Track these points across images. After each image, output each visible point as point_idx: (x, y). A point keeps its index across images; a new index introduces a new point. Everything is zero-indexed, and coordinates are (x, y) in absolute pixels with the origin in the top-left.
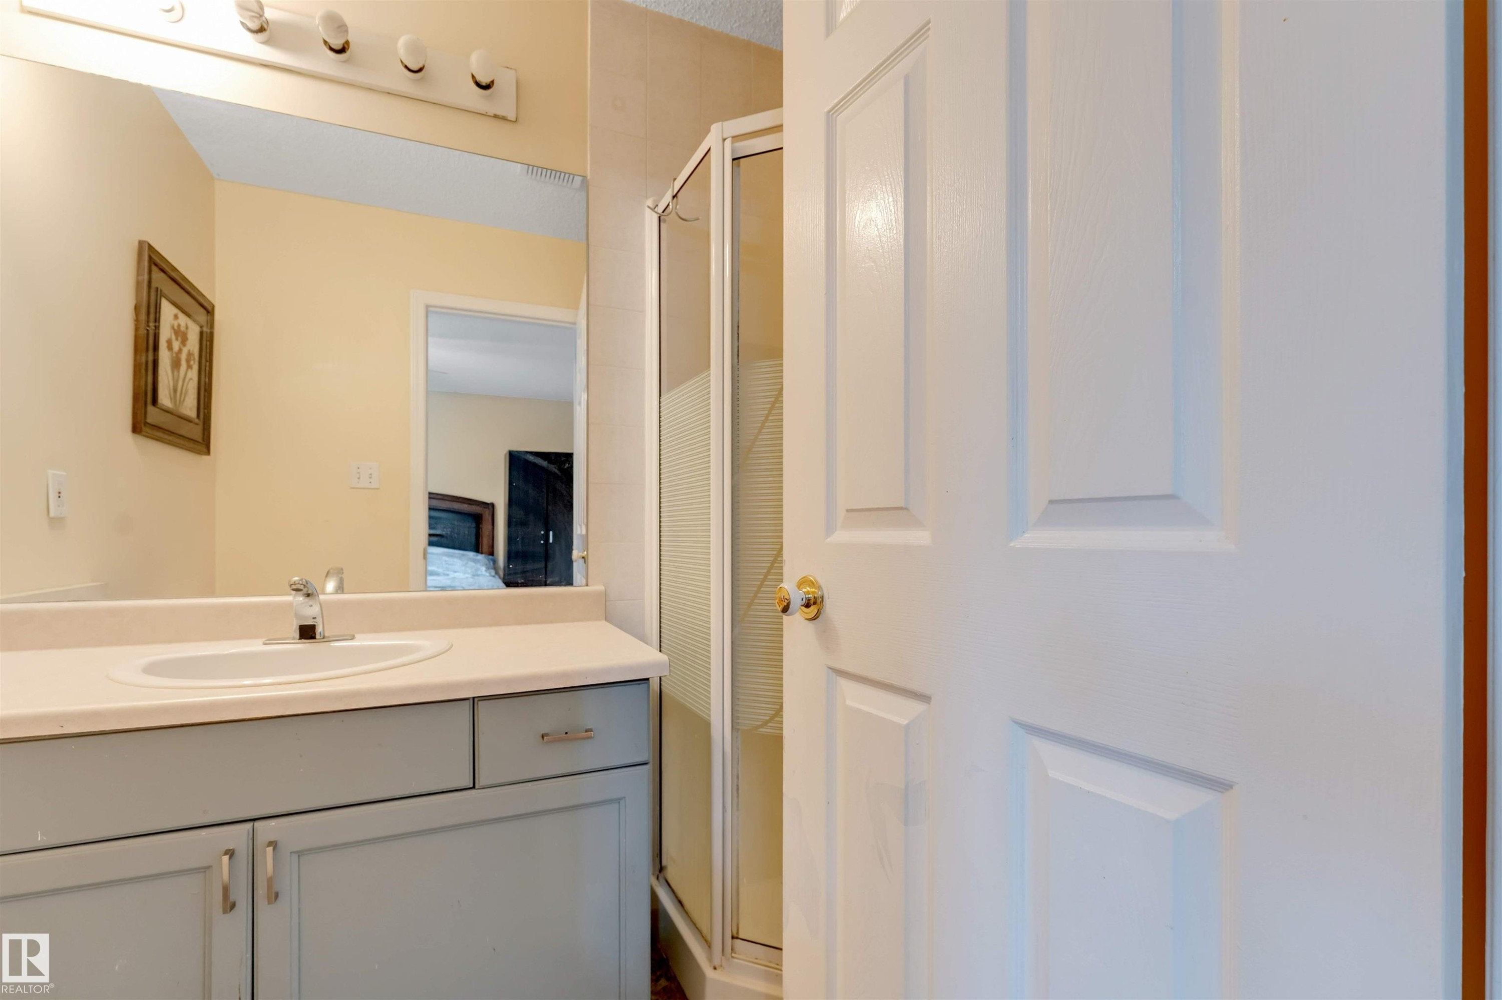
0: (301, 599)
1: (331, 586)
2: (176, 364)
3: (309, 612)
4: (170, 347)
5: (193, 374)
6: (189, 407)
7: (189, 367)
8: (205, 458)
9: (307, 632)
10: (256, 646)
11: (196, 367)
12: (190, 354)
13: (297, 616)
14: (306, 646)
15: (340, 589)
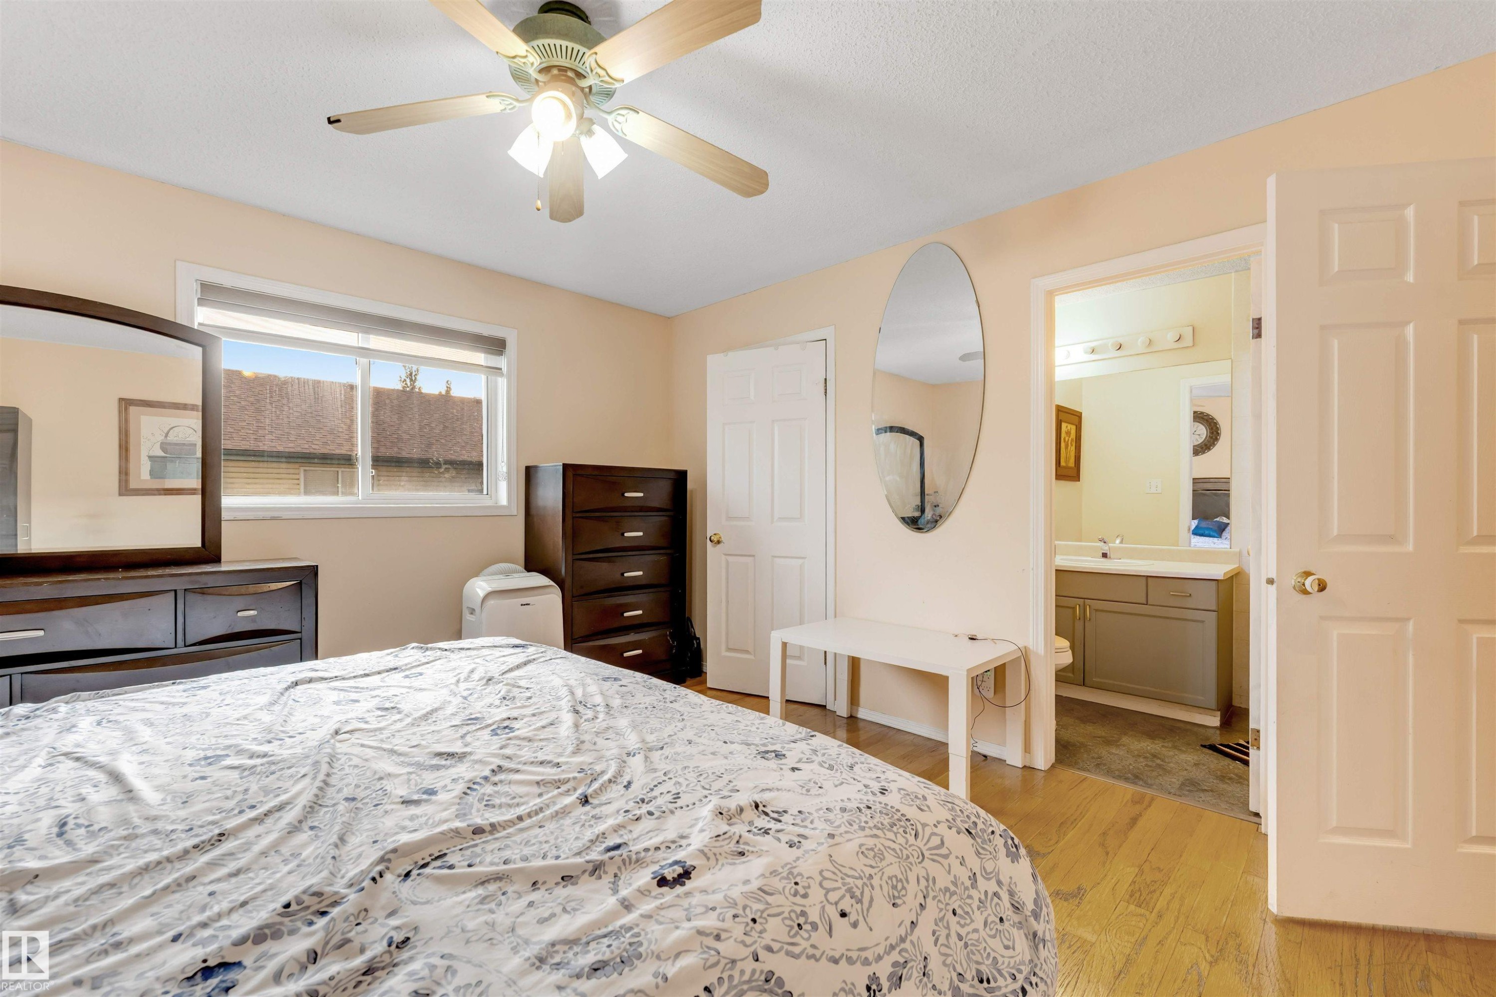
0: (1103, 543)
1: (1118, 541)
2: (1067, 447)
3: (1105, 548)
4: (1065, 439)
5: (1073, 448)
6: (1072, 463)
7: (1072, 445)
8: (1078, 483)
9: (1105, 555)
10: (1090, 559)
11: (1074, 444)
12: (1072, 440)
13: (1101, 549)
14: (1104, 560)
15: (1121, 542)
